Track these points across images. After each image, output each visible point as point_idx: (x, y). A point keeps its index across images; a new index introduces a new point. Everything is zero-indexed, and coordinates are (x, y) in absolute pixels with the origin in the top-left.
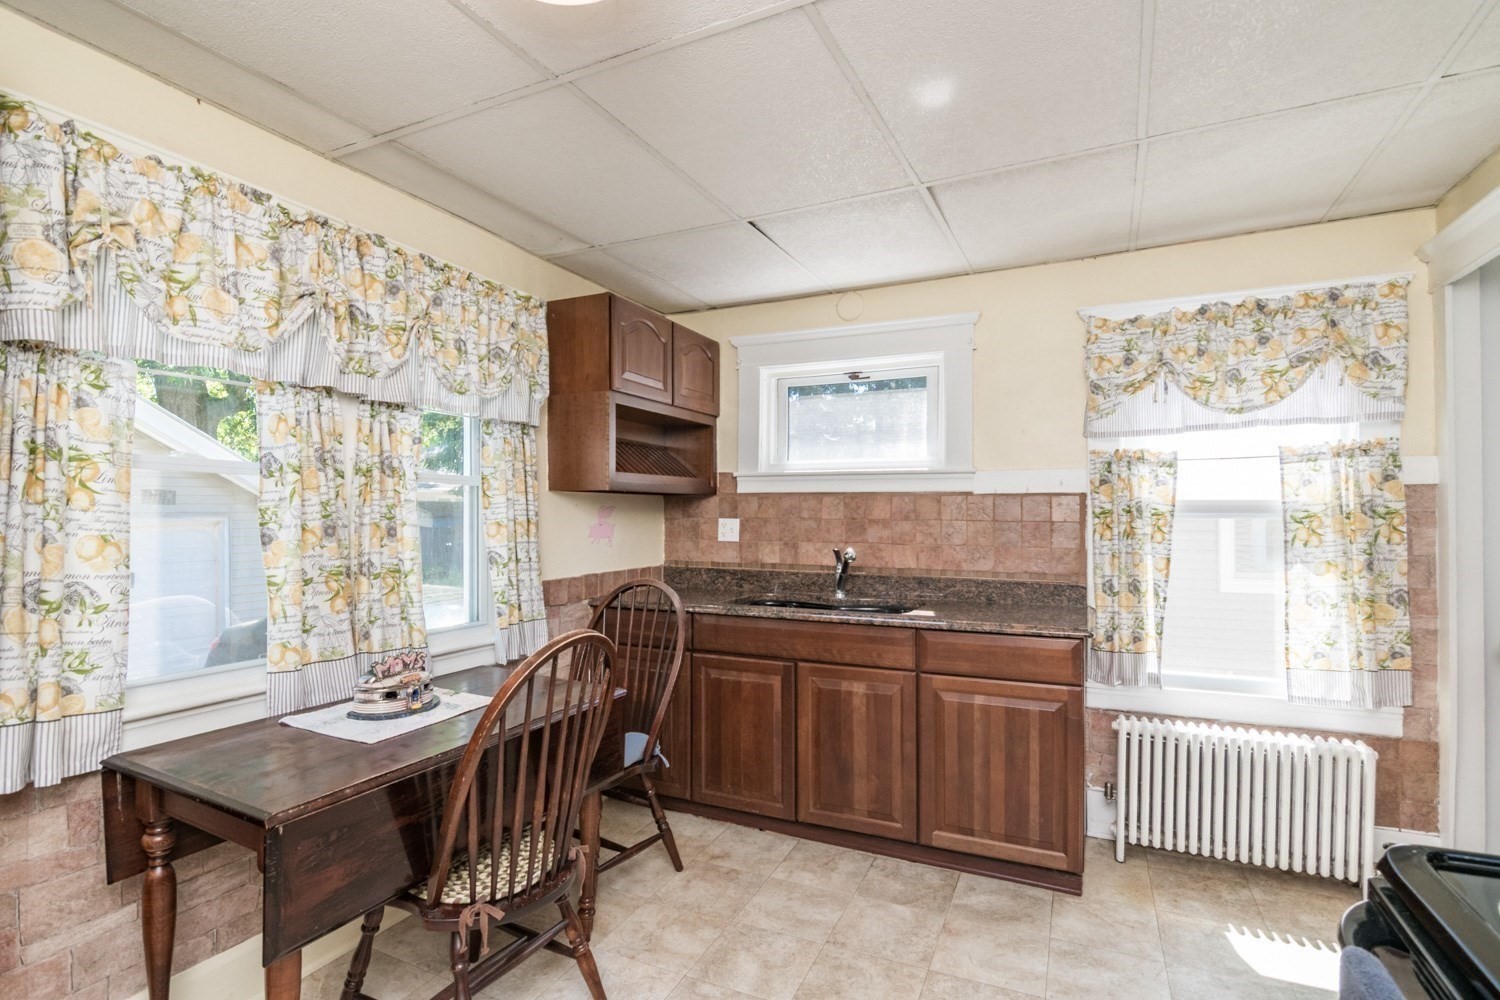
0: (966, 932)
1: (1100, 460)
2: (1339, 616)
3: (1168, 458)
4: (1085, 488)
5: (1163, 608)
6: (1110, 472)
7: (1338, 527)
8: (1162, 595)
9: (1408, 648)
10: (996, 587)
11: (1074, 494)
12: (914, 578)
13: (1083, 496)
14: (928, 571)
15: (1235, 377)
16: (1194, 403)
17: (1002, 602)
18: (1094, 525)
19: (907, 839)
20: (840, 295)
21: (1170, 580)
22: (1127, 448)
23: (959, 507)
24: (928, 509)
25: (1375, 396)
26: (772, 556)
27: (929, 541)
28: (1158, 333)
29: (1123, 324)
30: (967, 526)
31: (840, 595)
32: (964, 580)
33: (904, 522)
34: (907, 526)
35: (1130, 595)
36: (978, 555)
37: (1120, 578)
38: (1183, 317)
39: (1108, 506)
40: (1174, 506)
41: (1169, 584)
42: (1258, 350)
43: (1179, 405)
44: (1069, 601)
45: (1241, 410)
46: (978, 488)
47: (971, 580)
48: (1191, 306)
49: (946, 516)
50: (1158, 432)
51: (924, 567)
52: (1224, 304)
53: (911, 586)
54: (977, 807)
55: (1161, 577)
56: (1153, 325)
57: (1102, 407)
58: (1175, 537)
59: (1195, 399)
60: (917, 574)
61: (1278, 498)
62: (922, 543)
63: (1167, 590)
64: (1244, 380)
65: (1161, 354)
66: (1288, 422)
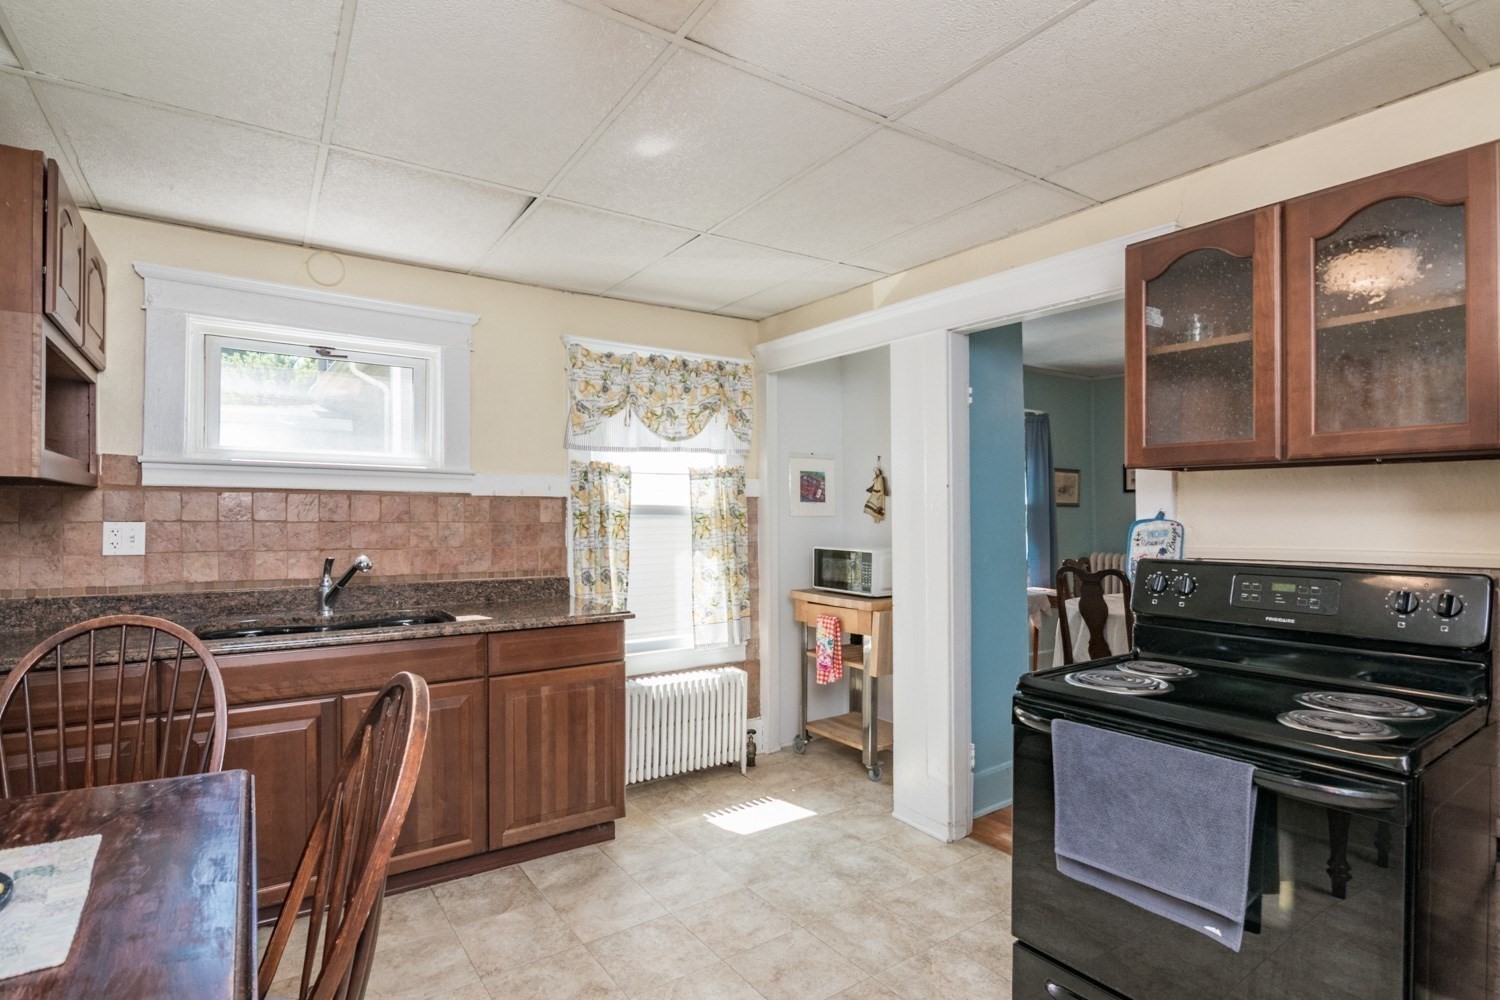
0: (574, 903)
1: (579, 469)
2: (720, 585)
3: (624, 471)
4: (567, 493)
5: (626, 591)
6: (586, 480)
7: (719, 525)
8: (625, 581)
9: (748, 602)
10: (494, 587)
11: (558, 498)
12: (410, 585)
13: (564, 499)
14: (424, 576)
15: (671, 414)
16: (647, 430)
17: (500, 600)
18: (574, 525)
19: (478, 852)
20: (312, 251)
21: (630, 568)
22: (599, 460)
23: (455, 508)
24: (421, 509)
25: (740, 438)
26: (208, 571)
27: (425, 545)
28: (625, 370)
29: (601, 357)
30: (465, 527)
31: (327, 613)
32: (464, 583)
33: (396, 525)
34: (399, 529)
35: (603, 584)
36: (475, 556)
37: (596, 570)
38: (640, 361)
39: (585, 509)
40: (630, 509)
41: (630, 571)
42: (684, 396)
43: (637, 431)
44: (556, 593)
45: (674, 439)
46: (477, 490)
47: (471, 582)
48: (645, 352)
49: (442, 518)
50: (620, 449)
51: (419, 573)
52: (665, 358)
53: (406, 594)
54: (544, 792)
55: (623, 566)
56: (621, 363)
57: (586, 425)
58: (631, 533)
59: (649, 426)
60: (410, 581)
61: (689, 505)
62: (417, 546)
63: (629, 576)
64: (676, 418)
65: (628, 387)
66: (697, 450)
